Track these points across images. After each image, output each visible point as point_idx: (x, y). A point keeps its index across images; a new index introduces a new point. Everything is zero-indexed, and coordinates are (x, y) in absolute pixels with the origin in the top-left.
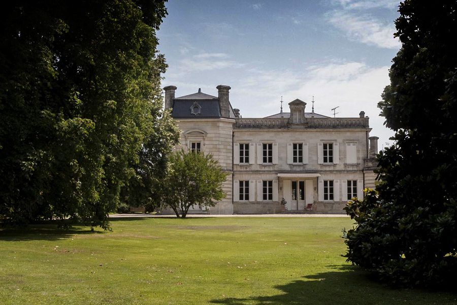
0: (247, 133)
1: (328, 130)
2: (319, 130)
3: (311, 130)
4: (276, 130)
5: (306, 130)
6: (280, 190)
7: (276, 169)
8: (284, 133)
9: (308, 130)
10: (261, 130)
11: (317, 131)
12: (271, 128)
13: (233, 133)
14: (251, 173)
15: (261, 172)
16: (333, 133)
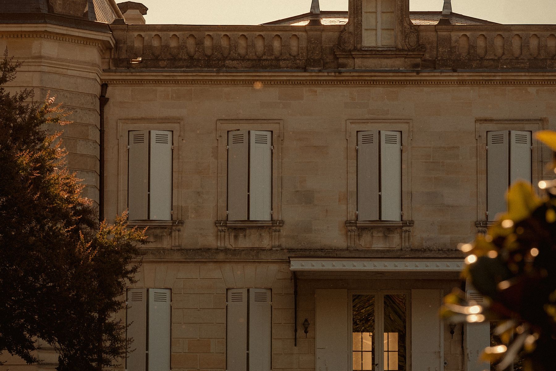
0: (160, 89)
1: (511, 76)
2: (466, 76)
3: (437, 76)
4: (284, 76)
5: (414, 77)
6: (301, 332)
7: (285, 243)
8: (319, 89)
9: (426, 75)
10: (222, 77)
11: (462, 83)
12: (264, 68)
13: (104, 86)
14: (177, 256)
15: (221, 256)
16: (532, 90)
